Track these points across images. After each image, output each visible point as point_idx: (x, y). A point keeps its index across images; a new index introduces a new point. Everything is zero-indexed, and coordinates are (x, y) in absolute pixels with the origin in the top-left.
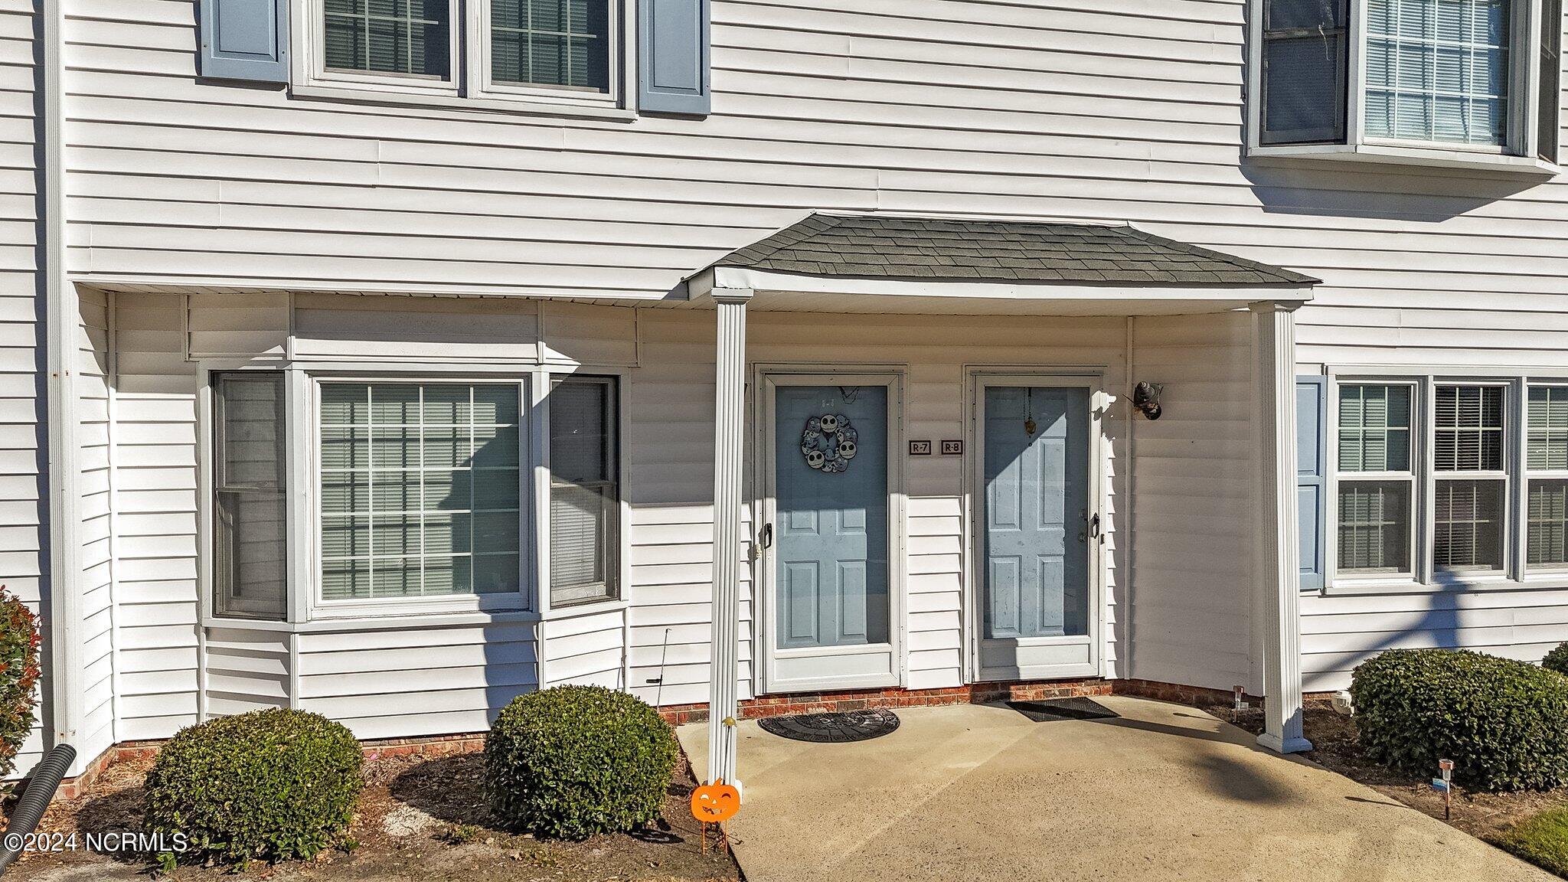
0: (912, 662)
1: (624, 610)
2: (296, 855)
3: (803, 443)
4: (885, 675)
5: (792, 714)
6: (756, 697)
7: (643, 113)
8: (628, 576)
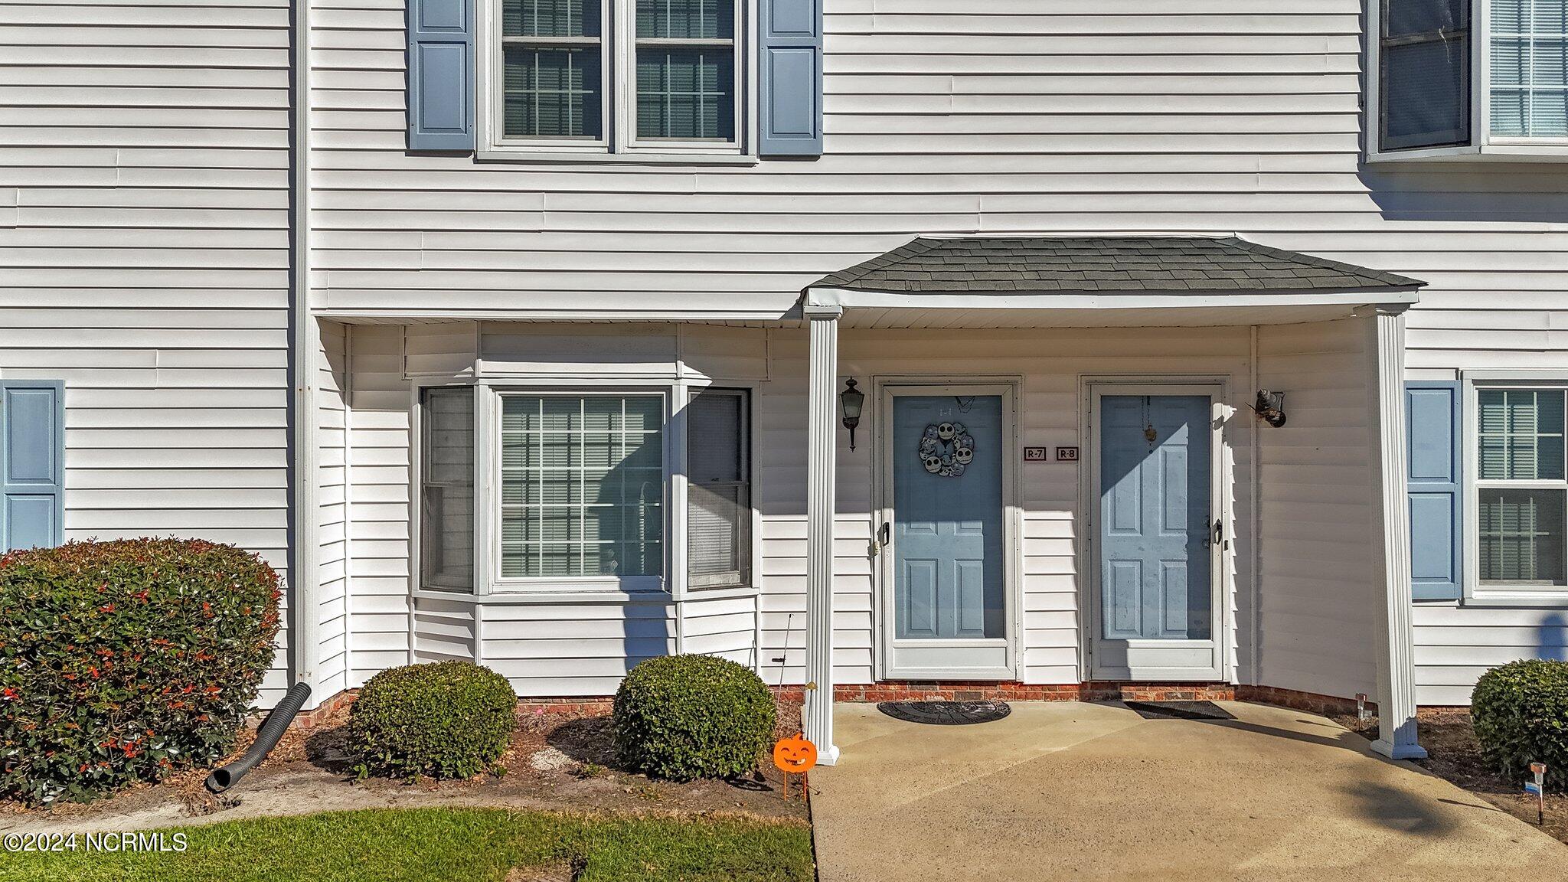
0: (1028, 658)
1: (755, 596)
2: (456, 775)
3: (921, 450)
4: (1001, 669)
5: (911, 700)
6: (876, 682)
7: (763, 157)
8: (759, 567)
